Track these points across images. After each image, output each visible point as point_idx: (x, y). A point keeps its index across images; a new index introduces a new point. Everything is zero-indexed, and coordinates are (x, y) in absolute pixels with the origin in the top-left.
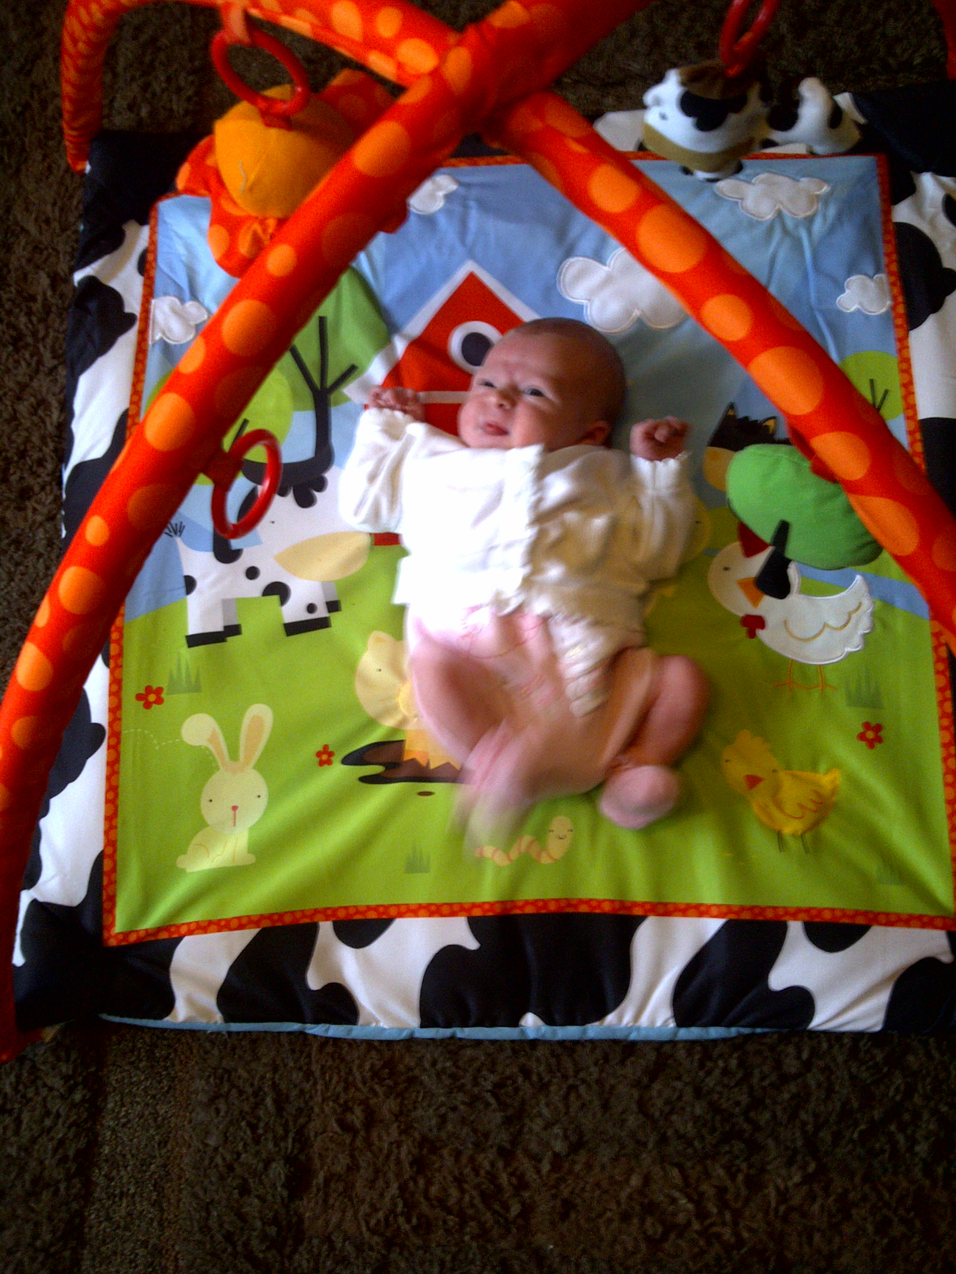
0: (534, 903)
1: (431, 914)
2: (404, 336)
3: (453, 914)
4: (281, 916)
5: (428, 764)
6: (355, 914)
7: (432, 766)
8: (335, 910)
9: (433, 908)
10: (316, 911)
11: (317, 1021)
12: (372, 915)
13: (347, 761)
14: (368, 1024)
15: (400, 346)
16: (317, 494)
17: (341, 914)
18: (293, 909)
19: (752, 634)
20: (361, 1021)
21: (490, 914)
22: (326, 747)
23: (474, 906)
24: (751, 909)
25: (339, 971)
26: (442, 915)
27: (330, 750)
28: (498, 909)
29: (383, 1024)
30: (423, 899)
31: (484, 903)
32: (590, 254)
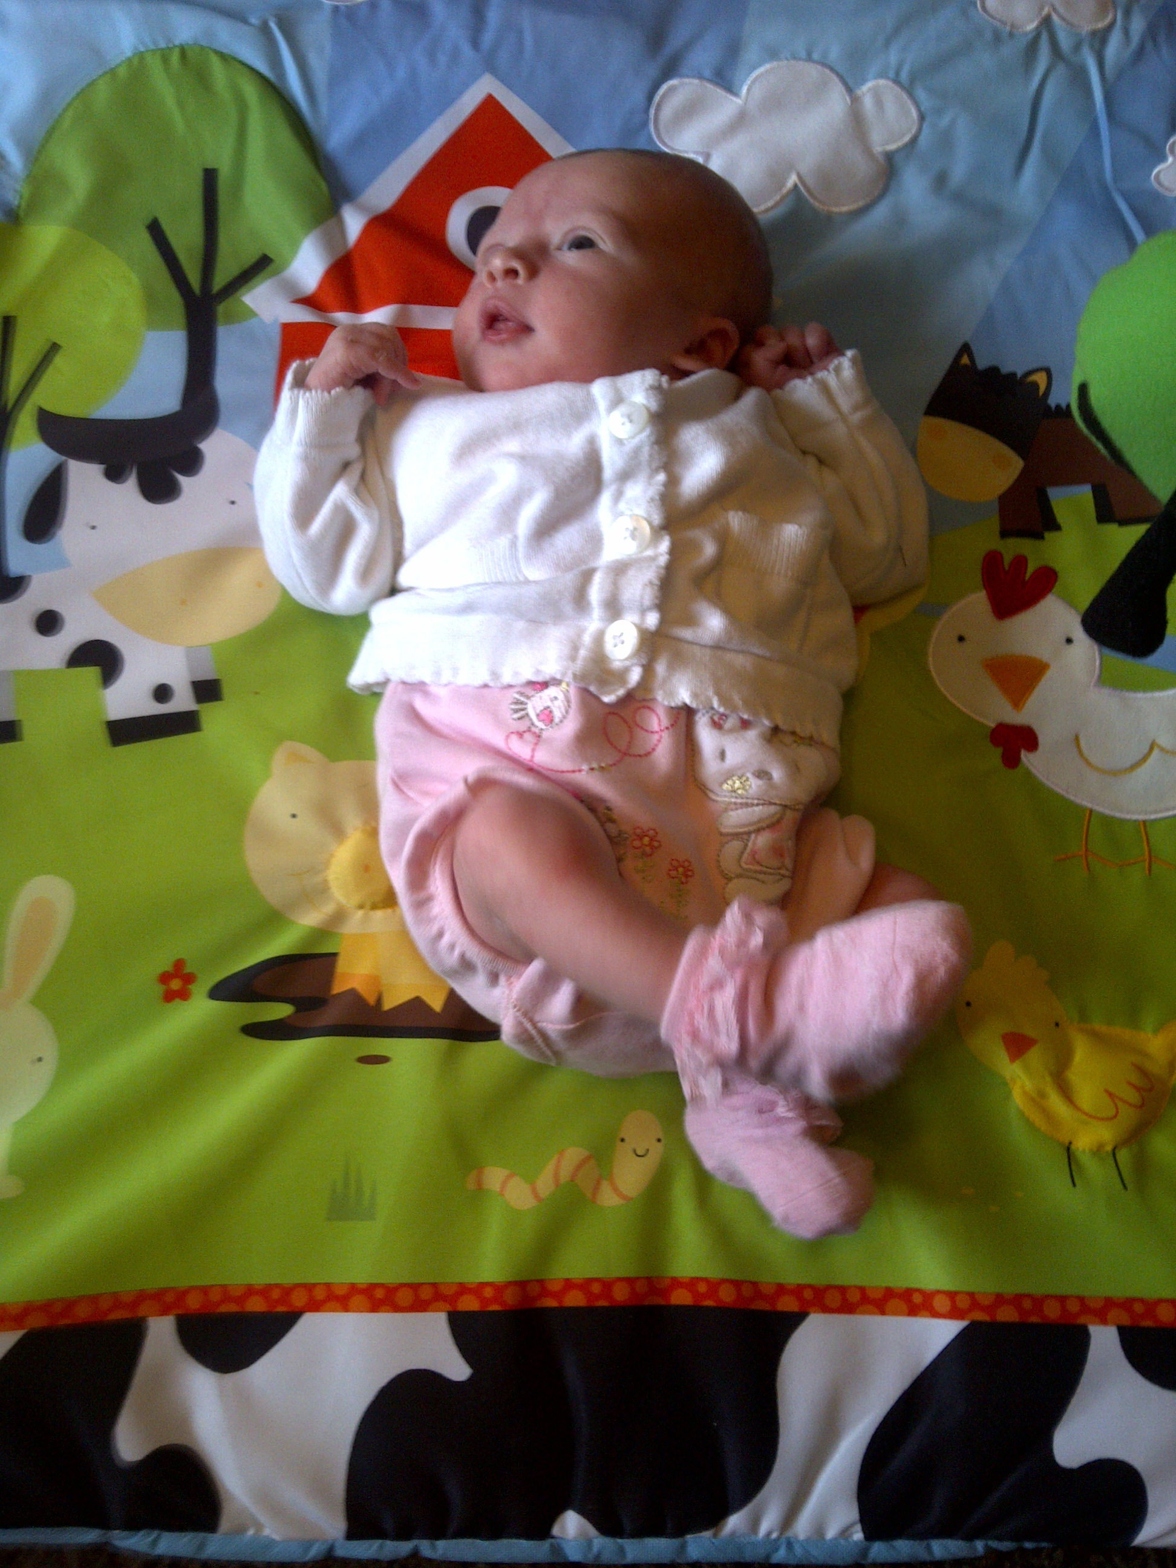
0: (585, 1285)
1: (375, 1306)
2: (362, 209)
3: (419, 1305)
4: (70, 1305)
5: (379, 1001)
6: (222, 1302)
8: (182, 1295)
9: (379, 1294)
10: (142, 1297)
11: (133, 1525)
12: (256, 1305)
13: (219, 992)
14: (241, 1530)
15: (354, 224)
16: (182, 480)
17: (193, 1303)
18: (93, 1291)
19: (1011, 760)
20: (225, 1523)
21: (495, 1307)
22: (179, 964)
23: (463, 1289)
24: (1017, 1300)
25: (184, 1422)
26: (397, 1308)
27: (188, 969)
28: (510, 1298)
29: (272, 1531)
30: (361, 1275)
31: (483, 1285)
32: (707, 73)
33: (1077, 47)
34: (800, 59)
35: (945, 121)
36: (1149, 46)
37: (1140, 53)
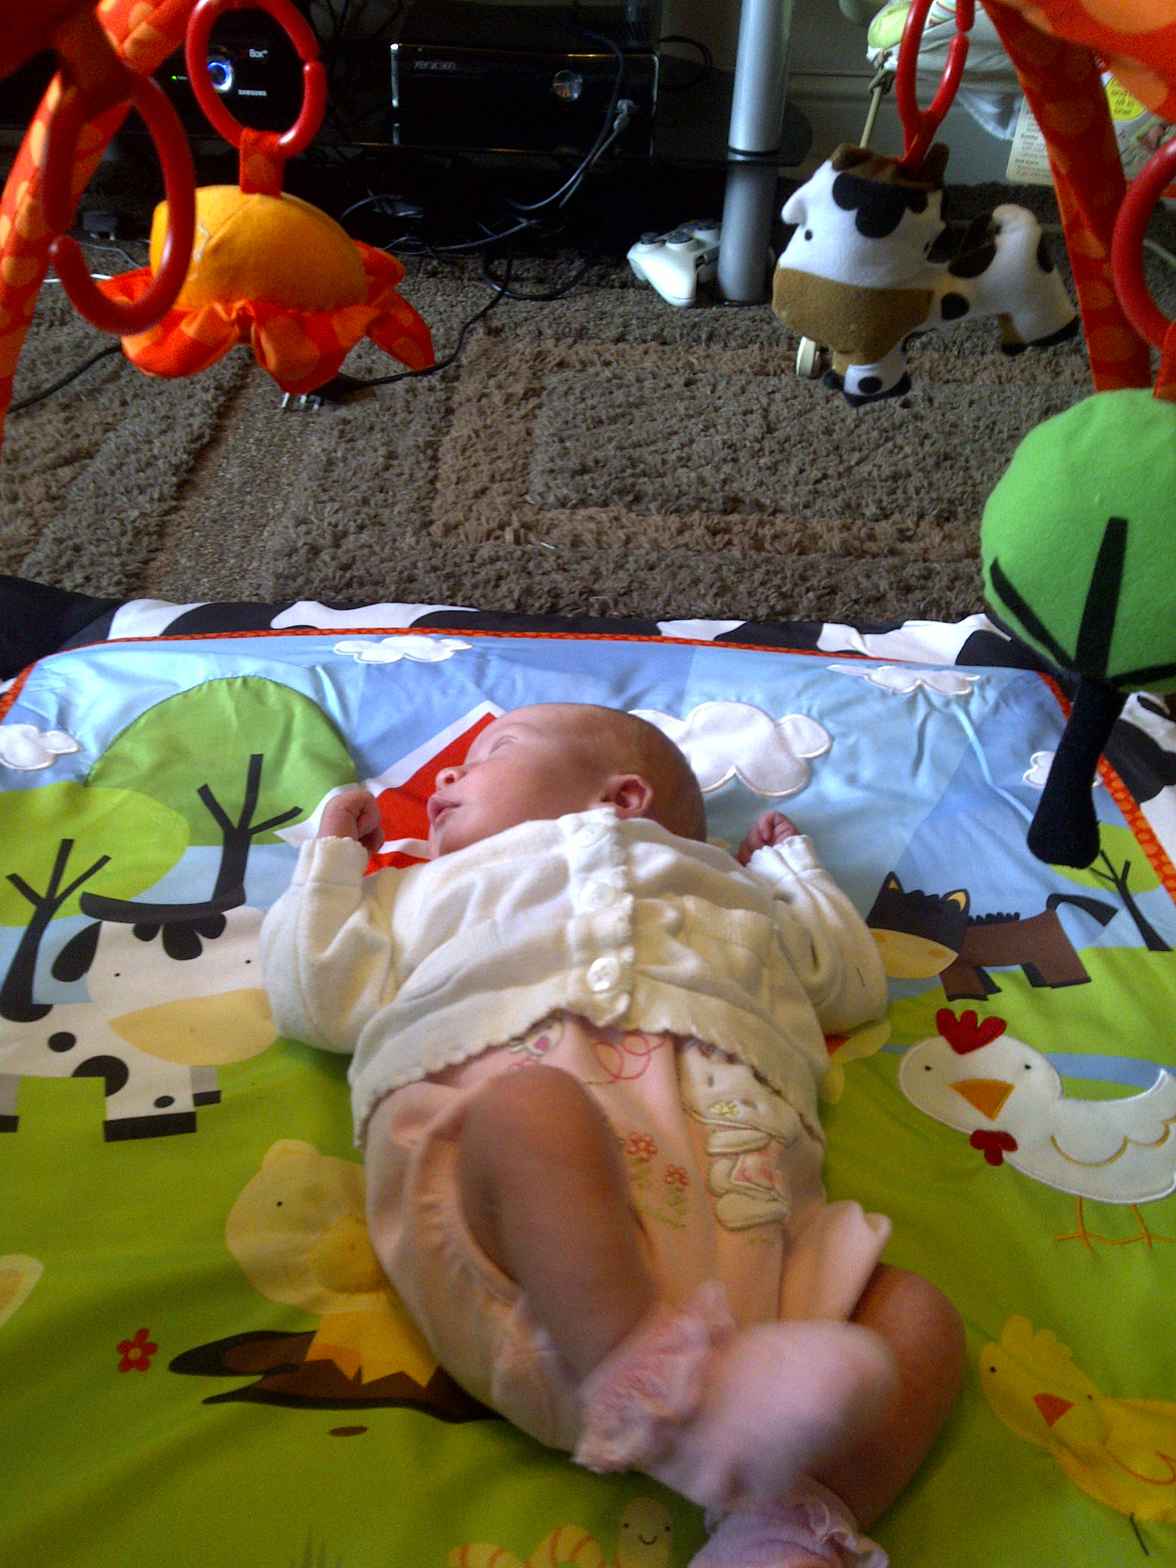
2: (382, 783)
5: (359, 1374)
7: (366, 1379)
13: (181, 1364)
16: (204, 941)
19: (995, 1159)
22: (142, 1334)
27: (151, 1339)
32: (660, 707)
33: (947, 703)
34: (731, 701)
35: (851, 740)
36: (1003, 705)
37: (996, 708)
